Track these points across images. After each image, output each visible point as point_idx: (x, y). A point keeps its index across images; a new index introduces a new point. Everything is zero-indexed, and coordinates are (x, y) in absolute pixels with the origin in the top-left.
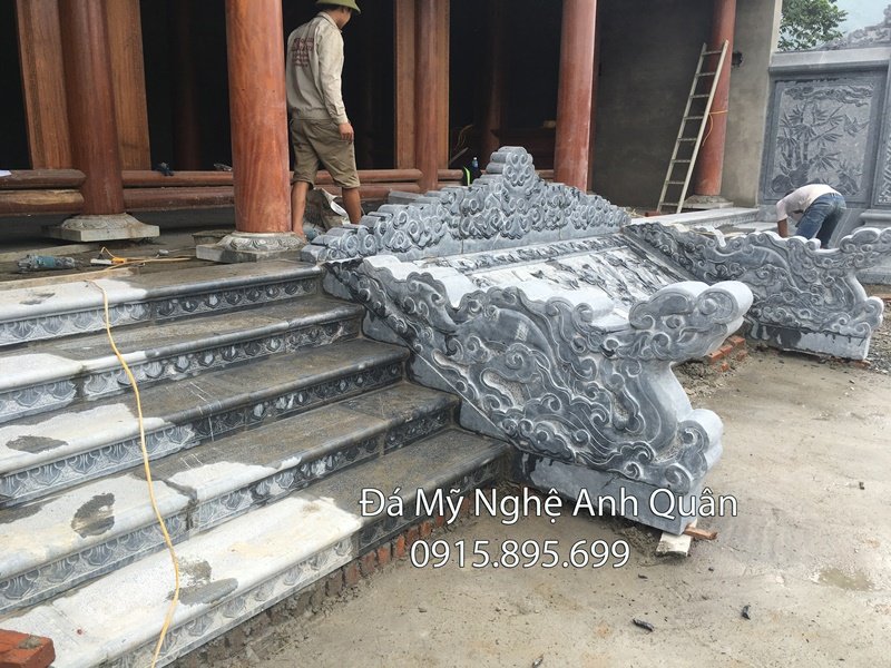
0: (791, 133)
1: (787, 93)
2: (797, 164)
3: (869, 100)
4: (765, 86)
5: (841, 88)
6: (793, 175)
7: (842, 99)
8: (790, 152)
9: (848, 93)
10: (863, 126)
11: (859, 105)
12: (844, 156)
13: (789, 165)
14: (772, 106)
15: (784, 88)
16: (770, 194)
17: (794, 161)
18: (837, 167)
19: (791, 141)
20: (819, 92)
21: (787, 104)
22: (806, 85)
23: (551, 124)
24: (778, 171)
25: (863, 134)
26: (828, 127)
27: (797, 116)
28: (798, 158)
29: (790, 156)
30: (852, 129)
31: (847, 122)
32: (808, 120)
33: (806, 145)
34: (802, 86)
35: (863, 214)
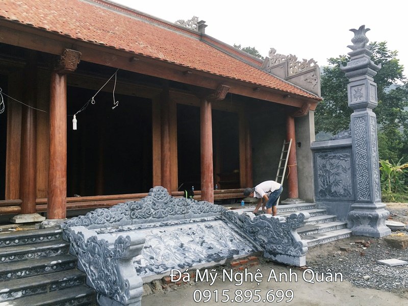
0: (323, 173)
1: (319, 157)
2: (327, 185)
3: (349, 159)
4: (311, 154)
5: (338, 155)
6: (326, 189)
7: (339, 159)
8: (324, 180)
9: (341, 156)
10: (349, 169)
11: (346, 161)
12: (344, 181)
13: (324, 185)
14: (315, 162)
15: (318, 155)
16: (319, 197)
17: (326, 184)
18: (342, 186)
19: (323, 176)
20: (331, 156)
21: (320, 161)
22: (325, 153)
23: (236, 171)
24: (320, 188)
25: (349, 172)
26: (336, 170)
27: (324, 166)
28: (327, 182)
29: (324, 182)
30: (345, 170)
31: (343, 168)
32: (328, 167)
33: (329, 177)
34: (324, 154)
35: (352, 205)
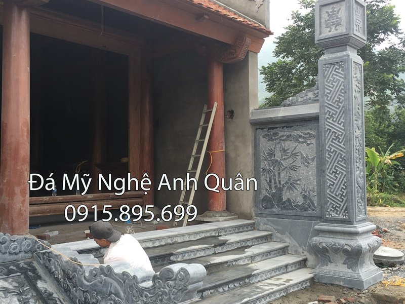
0: (269, 166)
1: (264, 137)
2: (276, 187)
3: (313, 141)
4: (249, 132)
5: (295, 133)
6: (273, 195)
7: (297, 140)
8: (270, 178)
9: (300, 136)
10: (313, 160)
11: (308, 145)
12: (303, 182)
13: (270, 188)
14: (256, 147)
15: (261, 133)
16: (261, 210)
17: (273, 186)
18: (300, 190)
19: (269, 171)
20: (283, 136)
21: (265, 145)
22: (274, 131)
24: (264, 193)
25: (314, 164)
26: (291, 160)
27: (271, 154)
28: (275, 183)
29: (270, 181)
30: (306, 161)
31: (303, 157)
32: (278, 155)
33: (279, 174)
34: (272, 132)
